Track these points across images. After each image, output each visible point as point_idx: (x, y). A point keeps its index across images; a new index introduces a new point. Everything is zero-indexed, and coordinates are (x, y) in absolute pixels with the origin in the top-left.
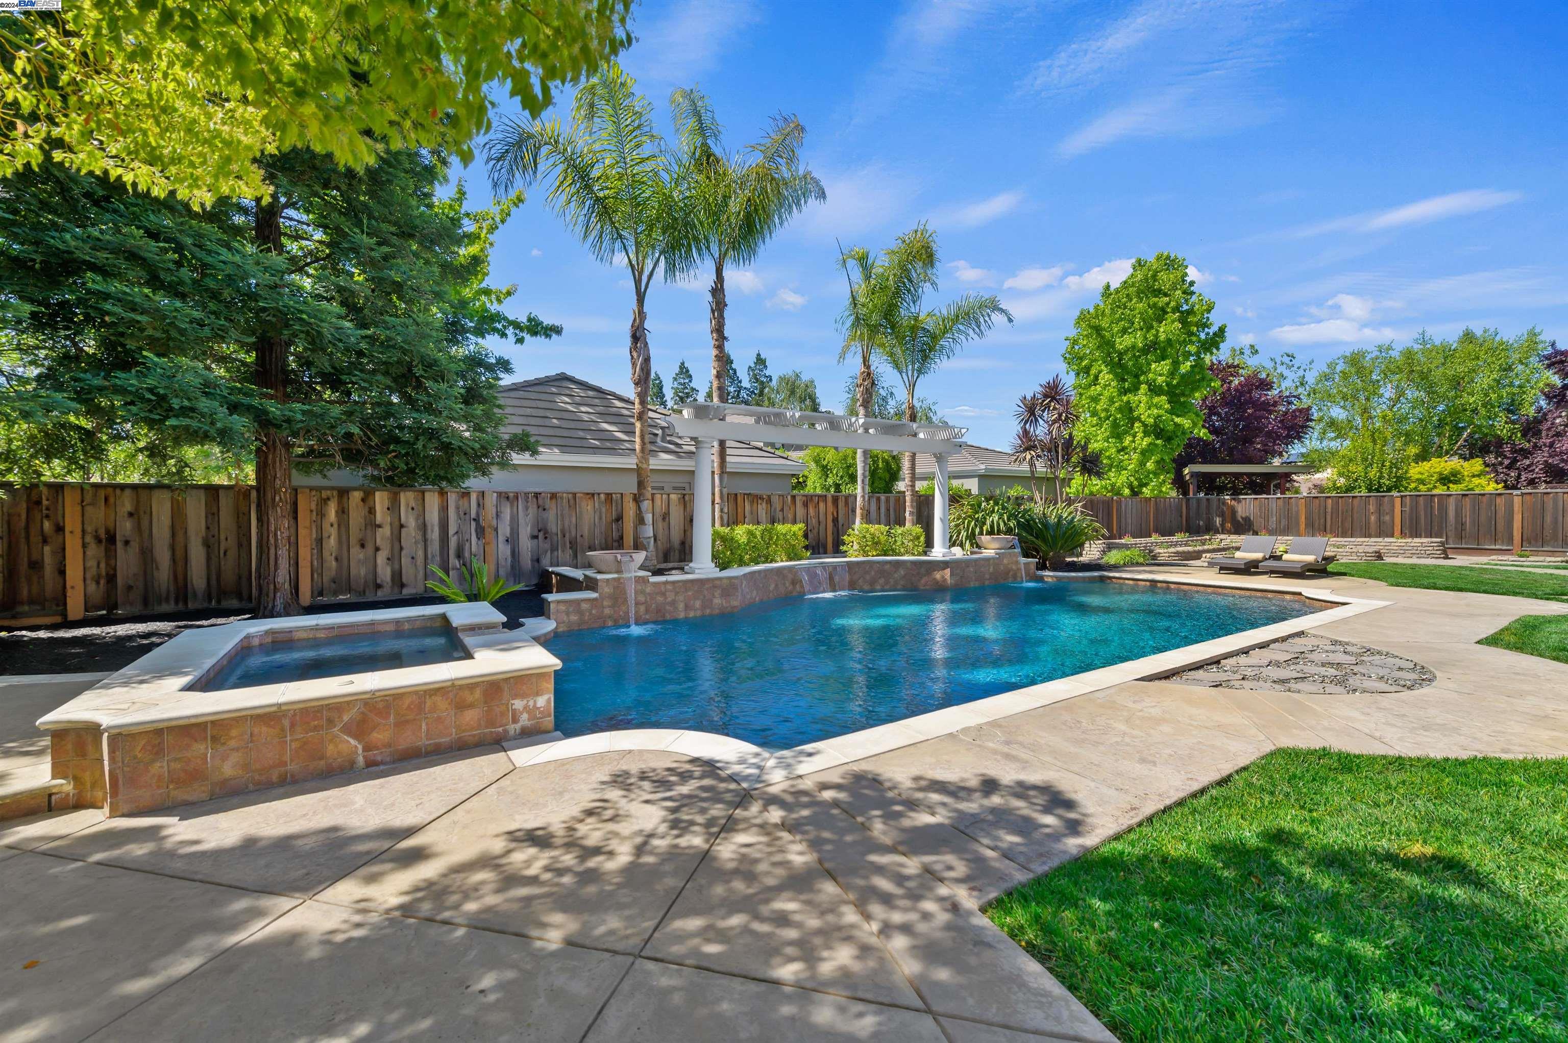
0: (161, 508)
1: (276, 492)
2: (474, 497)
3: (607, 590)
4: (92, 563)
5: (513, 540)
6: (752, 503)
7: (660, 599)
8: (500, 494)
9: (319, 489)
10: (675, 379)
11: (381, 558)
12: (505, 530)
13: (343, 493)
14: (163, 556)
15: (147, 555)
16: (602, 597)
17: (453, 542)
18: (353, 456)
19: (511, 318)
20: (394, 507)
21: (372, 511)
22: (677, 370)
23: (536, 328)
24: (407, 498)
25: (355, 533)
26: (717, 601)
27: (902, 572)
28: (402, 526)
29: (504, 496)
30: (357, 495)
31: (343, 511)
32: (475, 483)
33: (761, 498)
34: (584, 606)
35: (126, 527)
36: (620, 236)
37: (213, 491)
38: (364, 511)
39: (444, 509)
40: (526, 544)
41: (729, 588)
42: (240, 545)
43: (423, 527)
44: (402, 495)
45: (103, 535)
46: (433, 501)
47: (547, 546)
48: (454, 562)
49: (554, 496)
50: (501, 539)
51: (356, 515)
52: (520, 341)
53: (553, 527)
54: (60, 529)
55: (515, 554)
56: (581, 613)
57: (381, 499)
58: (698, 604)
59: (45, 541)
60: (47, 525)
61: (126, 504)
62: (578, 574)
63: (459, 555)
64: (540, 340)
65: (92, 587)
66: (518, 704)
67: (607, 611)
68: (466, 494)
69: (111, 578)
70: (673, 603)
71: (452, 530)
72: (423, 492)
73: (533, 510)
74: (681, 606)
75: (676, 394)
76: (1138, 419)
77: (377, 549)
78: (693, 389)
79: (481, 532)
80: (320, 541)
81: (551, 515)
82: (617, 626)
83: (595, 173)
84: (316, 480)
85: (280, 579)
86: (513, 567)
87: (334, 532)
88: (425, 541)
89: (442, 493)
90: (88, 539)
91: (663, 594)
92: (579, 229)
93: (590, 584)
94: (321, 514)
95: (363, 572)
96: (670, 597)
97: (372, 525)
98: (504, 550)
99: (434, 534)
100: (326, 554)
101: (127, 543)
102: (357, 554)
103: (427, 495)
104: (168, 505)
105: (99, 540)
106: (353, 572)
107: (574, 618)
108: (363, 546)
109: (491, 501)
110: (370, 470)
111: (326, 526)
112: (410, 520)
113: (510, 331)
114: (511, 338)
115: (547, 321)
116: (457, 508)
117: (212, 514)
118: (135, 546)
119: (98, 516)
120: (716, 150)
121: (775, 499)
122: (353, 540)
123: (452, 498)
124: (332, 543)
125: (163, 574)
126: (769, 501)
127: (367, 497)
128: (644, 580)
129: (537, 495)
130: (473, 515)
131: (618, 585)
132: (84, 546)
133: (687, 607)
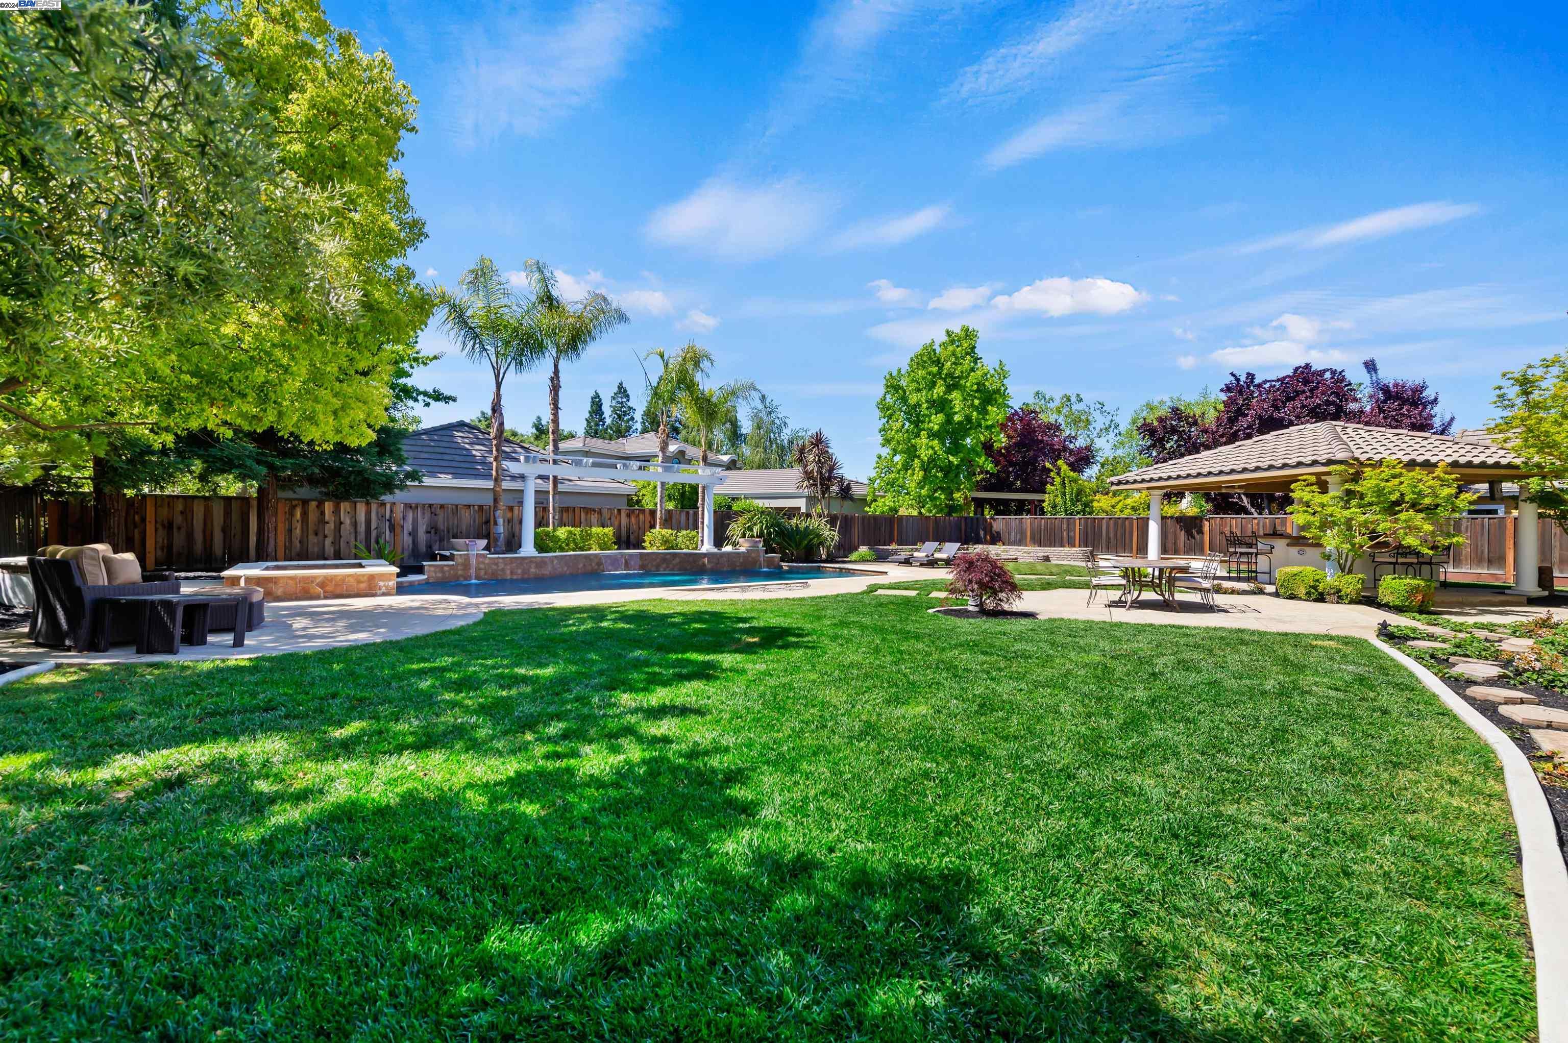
0: (199, 510)
1: (269, 501)
2: (388, 506)
3: (460, 560)
4: (160, 540)
5: (413, 534)
6: (587, 514)
7: (494, 567)
8: (405, 505)
9: (290, 500)
10: (613, 398)
11: (328, 542)
12: (408, 526)
13: (305, 502)
14: (199, 537)
15: (190, 536)
16: (457, 564)
17: (374, 534)
18: (312, 481)
19: (422, 389)
20: (336, 511)
21: (323, 513)
22: (616, 390)
23: (438, 396)
24: (345, 506)
25: (312, 526)
26: (533, 570)
27: (677, 560)
28: (341, 523)
29: (408, 506)
30: (313, 504)
31: (305, 514)
32: (387, 498)
33: (594, 511)
34: (446, 569)
35: (178, 520)
36: (486, 350)
37: (228, 499)
38: (317, 514)
39: (368, 514)
40: (422, 536)
41: (541, 563)
42: (243, 533)
43: (355, 524)
44: (342, 505)
45: (166, 522)
46: (361, 509)
47: (437, 538)
48: (373, 545)
49: (442, 506)
50: (405, 532)
51: (313, 516)
52: (428, 405)
53: (441, 526)
54: (143, 520)
55: (415, 543)
56: (443, 572)
57: (328, 507)
58: (519, 571)
59: (135, 526)
60: (137, 518)
61: (180, 506)
62: (447, 553)
63: (377, 542)
64: (441, 404)
65: (159, 553)
66: (381, 584)
67: (460, 572)
68: (383, 504)
69: (170, 547)
70: (503, 570)
71: (373, 526)
72: (355, 503)
73: (428, 515)
74: (508, 572)
75: (614, 411)
76: (919, 457)
77: (325, 536)
78: (630, 408)
79: (392, 528)
80: (290, 531)
81: (440, 519)
82: (466, 579)
83: (469, 313)
84: (289, 494)
85: (270, 550)
86: (413, 550)
87: (299, 526)
88: (356, 532)
89: (368, 504)
90: (159, 526)
91: (497, 564)
92: (459, 343)
93: (451, 558)
94: (292, 514)
95: (316, 549)
96: (501, 566)
97: (322, 521)
98: (407, 540)
99: (362, 528)
100: (294, 539)
101: (179, 528)
102: (312, 539)
103: (358, 505)
104: (202, 509)
105: (163, 526)
106: (310, 550)
107: (439, 575)
108: (316, 534)
109: (400, 508)
110: (323, 489)
111: (294, 521)
112: (347, 521)
113: (421, 398)
114: (421, 403)
115: (447, 392)
116: (377, 513)
117: (227, 513)
118: (183, 531)
119: (164, 512)
120: (555, 293)
121: (605, 512)
122: (311, 531)
123: (374, 507)
124: (298, 532)
125: (199, 546)
126: (600, 512)
127: (320, 505)
128: (484, 556)
129: (430, 506)
130: (388, 517)
131: (467, 558)
132: (156, 530)
133: (512, 573)
